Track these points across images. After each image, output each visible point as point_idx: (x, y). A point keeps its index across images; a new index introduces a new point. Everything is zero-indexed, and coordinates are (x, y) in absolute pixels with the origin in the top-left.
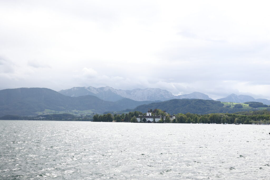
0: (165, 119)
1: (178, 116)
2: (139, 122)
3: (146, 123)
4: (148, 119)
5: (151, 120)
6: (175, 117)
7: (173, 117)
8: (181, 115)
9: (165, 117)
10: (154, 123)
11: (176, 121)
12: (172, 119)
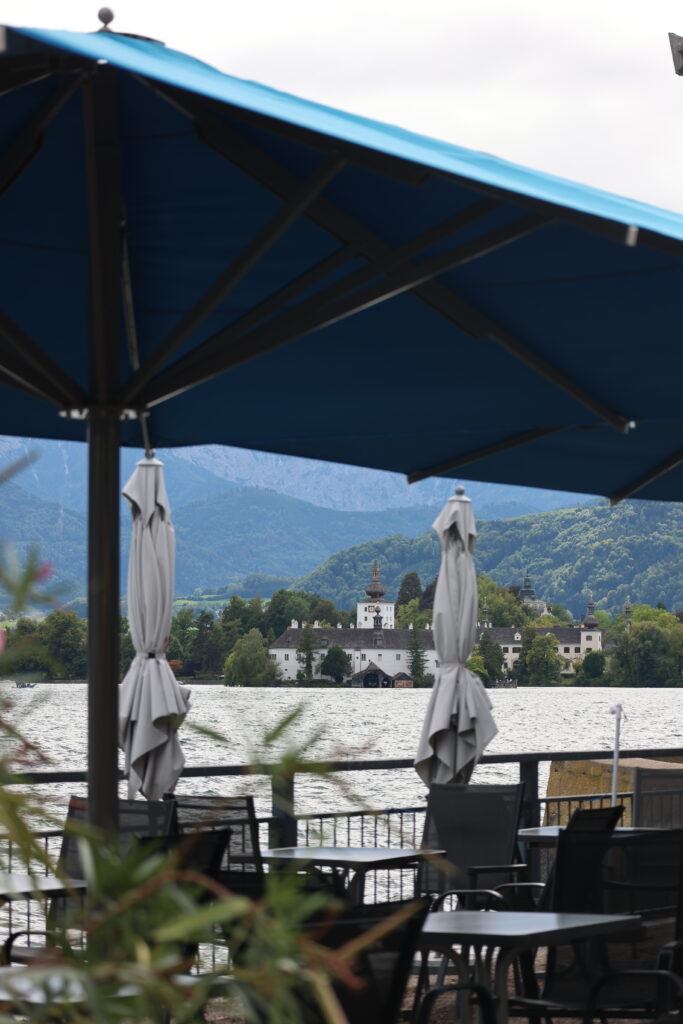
0: (516, 656)
1: (621, 629)
2: (294, 677)
3: (349, 685)
4: (361, 660)
5: (391, 661)
6: (597, 635)
7: (584, 635)
8: (646, 618)
9: (518, 636)
10: (416, 686)
11: (607, 670)
12: (571, 656)
